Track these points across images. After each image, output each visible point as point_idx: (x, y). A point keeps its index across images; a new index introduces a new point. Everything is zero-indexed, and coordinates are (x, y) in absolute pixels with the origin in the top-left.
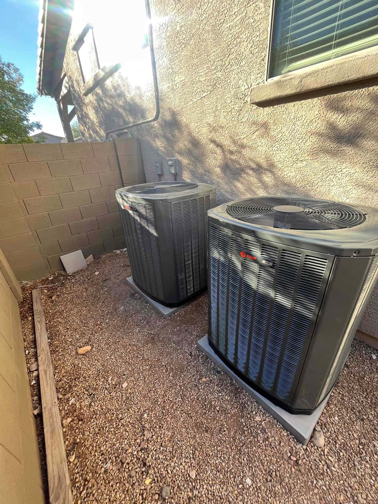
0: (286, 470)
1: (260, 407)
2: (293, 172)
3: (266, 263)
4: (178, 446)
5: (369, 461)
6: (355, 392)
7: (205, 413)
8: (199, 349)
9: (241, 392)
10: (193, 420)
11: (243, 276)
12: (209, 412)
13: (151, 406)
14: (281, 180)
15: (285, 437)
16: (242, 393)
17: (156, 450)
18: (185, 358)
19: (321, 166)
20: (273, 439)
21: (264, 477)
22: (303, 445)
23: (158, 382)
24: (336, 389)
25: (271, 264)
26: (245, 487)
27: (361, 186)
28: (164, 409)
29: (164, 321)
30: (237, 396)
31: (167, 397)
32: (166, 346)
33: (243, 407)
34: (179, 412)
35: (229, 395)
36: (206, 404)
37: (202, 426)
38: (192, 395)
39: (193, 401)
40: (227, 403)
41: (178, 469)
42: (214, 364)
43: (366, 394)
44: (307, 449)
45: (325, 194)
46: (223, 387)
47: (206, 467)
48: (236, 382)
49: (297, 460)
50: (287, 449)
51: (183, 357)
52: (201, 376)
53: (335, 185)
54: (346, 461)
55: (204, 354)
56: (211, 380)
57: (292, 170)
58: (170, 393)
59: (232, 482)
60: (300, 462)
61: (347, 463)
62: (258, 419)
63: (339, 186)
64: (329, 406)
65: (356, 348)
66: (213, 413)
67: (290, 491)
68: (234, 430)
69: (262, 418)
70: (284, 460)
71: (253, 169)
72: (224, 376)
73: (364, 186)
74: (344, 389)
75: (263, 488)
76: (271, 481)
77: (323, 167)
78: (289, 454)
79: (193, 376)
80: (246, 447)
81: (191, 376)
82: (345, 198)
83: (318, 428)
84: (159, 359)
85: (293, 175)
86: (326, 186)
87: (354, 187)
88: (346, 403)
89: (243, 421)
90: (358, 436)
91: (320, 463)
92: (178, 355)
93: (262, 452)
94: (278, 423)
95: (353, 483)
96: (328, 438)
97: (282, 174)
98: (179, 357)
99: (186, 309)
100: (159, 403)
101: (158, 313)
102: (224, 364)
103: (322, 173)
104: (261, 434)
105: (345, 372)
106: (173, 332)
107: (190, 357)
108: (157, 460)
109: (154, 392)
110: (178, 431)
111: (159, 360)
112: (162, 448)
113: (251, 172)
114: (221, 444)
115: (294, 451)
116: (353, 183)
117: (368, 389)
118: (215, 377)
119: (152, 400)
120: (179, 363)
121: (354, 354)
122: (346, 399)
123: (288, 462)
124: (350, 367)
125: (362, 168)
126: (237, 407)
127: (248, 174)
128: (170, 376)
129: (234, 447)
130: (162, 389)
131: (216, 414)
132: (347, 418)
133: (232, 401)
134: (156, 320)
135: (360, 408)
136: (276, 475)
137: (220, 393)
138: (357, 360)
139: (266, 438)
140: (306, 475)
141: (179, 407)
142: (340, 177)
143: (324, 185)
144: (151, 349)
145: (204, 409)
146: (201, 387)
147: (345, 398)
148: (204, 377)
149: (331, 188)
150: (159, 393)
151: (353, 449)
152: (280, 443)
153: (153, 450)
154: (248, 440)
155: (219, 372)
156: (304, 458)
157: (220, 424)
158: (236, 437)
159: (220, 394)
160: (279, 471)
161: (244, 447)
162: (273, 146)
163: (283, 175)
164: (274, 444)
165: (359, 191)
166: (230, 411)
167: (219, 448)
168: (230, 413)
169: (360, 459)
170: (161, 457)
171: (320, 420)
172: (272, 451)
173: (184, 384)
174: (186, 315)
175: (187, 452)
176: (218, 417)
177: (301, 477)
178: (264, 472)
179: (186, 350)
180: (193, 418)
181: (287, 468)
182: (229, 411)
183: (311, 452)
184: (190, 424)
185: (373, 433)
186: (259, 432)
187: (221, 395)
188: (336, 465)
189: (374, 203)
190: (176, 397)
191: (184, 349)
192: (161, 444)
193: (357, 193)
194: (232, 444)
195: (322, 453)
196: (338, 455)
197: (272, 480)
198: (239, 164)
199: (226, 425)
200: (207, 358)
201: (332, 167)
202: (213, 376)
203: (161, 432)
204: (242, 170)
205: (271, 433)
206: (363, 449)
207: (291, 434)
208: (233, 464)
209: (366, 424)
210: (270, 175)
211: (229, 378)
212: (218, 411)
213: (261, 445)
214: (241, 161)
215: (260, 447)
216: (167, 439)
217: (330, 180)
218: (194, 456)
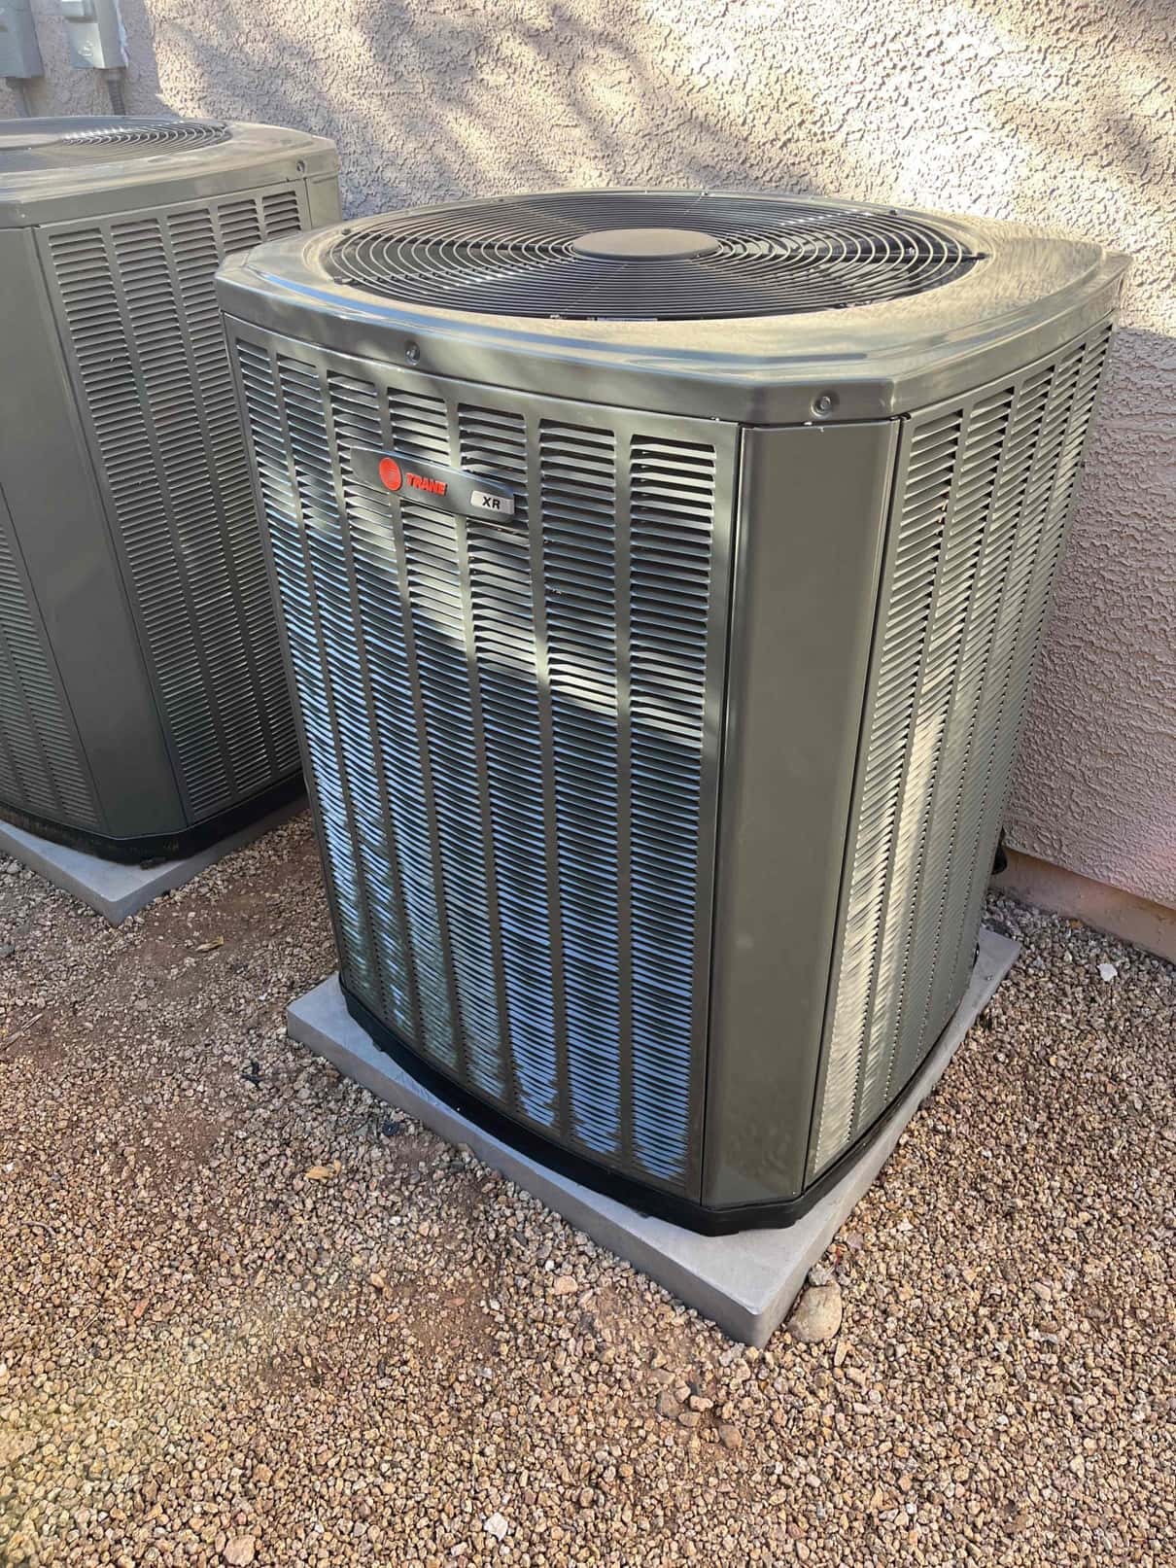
0: (664, 1451)
1: (580, 1239)
2: (730, 51)
3: (487, 502)
4: (174, 1461)
5: (1004, 1356)
6: (999, 1117)
7: (318, 1309)
8: (301, 1040)
9: (497, 1196)
10: (254, 1350)
11: (412, 594)
12: (332, 1302)
13: (32, 1333)
14: (681, 103)
15: (677, 1331)
16: (502, 1198)
17: (58, 1495)
18: (223, 1094)
19: (852, 19)
20: (623, 1348)
21: (568, 1495)
22: (748, 1346)
23: (70, 1225)
24: (922, 1118)
25: (507, 506)
26: (480, 1547)
27: (1026, 132)
28: (100, 1332)
29: (107, 938)
30: (475, 1214)
31: (120, 1280)
32: (119, 1056)
33: (503, 1249)
34: (178, 1332)
35: (439, 1215)
36: (319, 1270)
37: (297, 1363)
38: (254, 1247)
39: (256, 1272)
40: (425, 1253)
41: (169, 1545)
42: (374, 1096)
43: (1044, 1119)
44: (763, 1360)
45: (880, 181)
46: (412, 1188)
47: (307, 1515)
48: (475, 1154)
49: (716, 1406)
50: (681, 1373)
51: (209, 1091)
52: (305, 1159)
53: (918, 125)
54: (914, 1371)
55: (321, 1060)
56: (354, 1171)
57: (724, 40)
58: (135, 1259)
59: (421, 1543)
60: (727, 1411)
61: (920, 1377)
62: (564, 1285)
63: (936, 131)
64: (882, 1187)
65: (1038, 947)
66: (353, 1303)
67: (670, 1520)
68: (450, 1353)
69: (581, 1279)
70: (661, 1418)
72: (421, 1143)
73: (1036, 130)
74: (958, 1112)
75: (557, 1533)
76: (594, 1502)
77: (863, 22)
78: (685, 1392)
79: (264, 1164)
80: (498, 1404)
81: (250, 1170)
82: (965, 200)
83: (823, 1275)
84: (80, 1120)
85: (729, 68)
86: (882, 134)
87: (997, 134)
88: (954, 1163)
89: (495, 1305)
90: (979, 1275)
91: (810, 1399)
92: (185, 1084)
93: (568, 1407)
94: (653, 1285)
95: (927, 1439)
96: (859, 1302)
97: (678, 64)
98: (190, 1093)
99: (237, 865)
100: (74, 1311)
101: (74, 900)
102: (419, 1086)
103: (858, 57)
104: (572, 1341)
105: (974, 1046)
106: (161, 983)
107: (250, 1085)
108: (64, 1532)
109: (46, 1270)
110: (170, 1407)
111: (73, 1125)
112: (88, 1487)
113: (528, 56)
114: (385, 1414)
115: (709, 1376)
116: (992, 113)
117: (1058, 1099)
118: (376, 1153)
119: (39, 1305)
120: (190, 1120)
121: (1026, 972)
122: (957, 1148)
123: (677, 1420)
124: (1000, 1024)
125: (1023, 32)
126: (474, 1257)
127: (513, 67)
128: (135, 1186)
129: (445, 1413)
130: (90, 1250)
131: (366, 1302)
132: (950, 1216)
133: (451, 1238)
134: (62, 938)
135: (1009, 1173)
136: (620, 1477)
137: (397, 1213)
138: (1032, 995)
139: (591, 1354)
140: (746, 1453)
141: (179, 1310)
142: (937, 80)
143: (874, 127)
144: (29, 1082)
145: (311, 1294)
146: (299, 1206)
147: (952, 1147)
148: (319, 1161)
149: (903, 146)
150: (72, 1269)
151: (953, 1323)
152: (653, 1356)
153: (45, 1498)
154: (513, 1375)
155: (393, 1130)
156: (748, 1394)
157: (384, 1340)
158: (458, 1373)
159: (396, 1220)
160: (634, 1462)
161: (491, 1405)
163: (684, 70)
164: (625, 1368)
165: (1021, 155)
166: (439, 1278)
167: (370, 1435)
168: (434, 1289)
169: (971, 1355)
170: (82, 1516)
171: (838, 1243)
172: (611, 1397)
173: (213, 1210)
174: (234, 893)
175: (215, 1476)
176: (377, 1314)
177: (722, 1464)
178: (567, 1478)
179: (226, 1058)
180: (253, 1341)
181: (670, 1442)
182: (434, 1282)
183: (780, 1367)
184: (234, 1367)
185: (1042, 1256)
186: (564, 1334)
187: (401, 1224)
188: (875, 1395)
189: (1081, 221)
190: (166, 1271)
191: (221, 1056)
192: (86, 1468)
193: (1012, 169)
194: (433, 1405)
195: (826, 1363)
196: (887, 1358)
197: (602, 1497)
199: (412, 1340)
200: (340, 1079)
201: (898, 28)
202: (362, 1150)
203: (82, 1425)
204: (483, 44)
205: (618, 1330)
206: (992, 1316)
207: (702, 1316)
208: (430, 1479)
209: (1020, 1228)
210: (625, 75)
211: (442, 1146)
212: (379, 1290)
213: (567, 1382)
215: (560, 1392)
216: (112, 1446)
217: (895, 96)
218: (251, 1486)
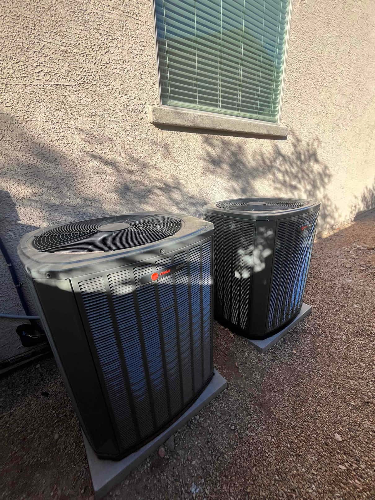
2: (194, 187)
14: (187, 194)
57: (193, 185)
71: (160, 189)
85: (194, 189)
97: (186, 189)
113: (159, 192)
127: (156, 194)
162: (176, 166)
198: (144, 185)
204: (149, 191)
210: (178, 192)
214: (147, 182)
